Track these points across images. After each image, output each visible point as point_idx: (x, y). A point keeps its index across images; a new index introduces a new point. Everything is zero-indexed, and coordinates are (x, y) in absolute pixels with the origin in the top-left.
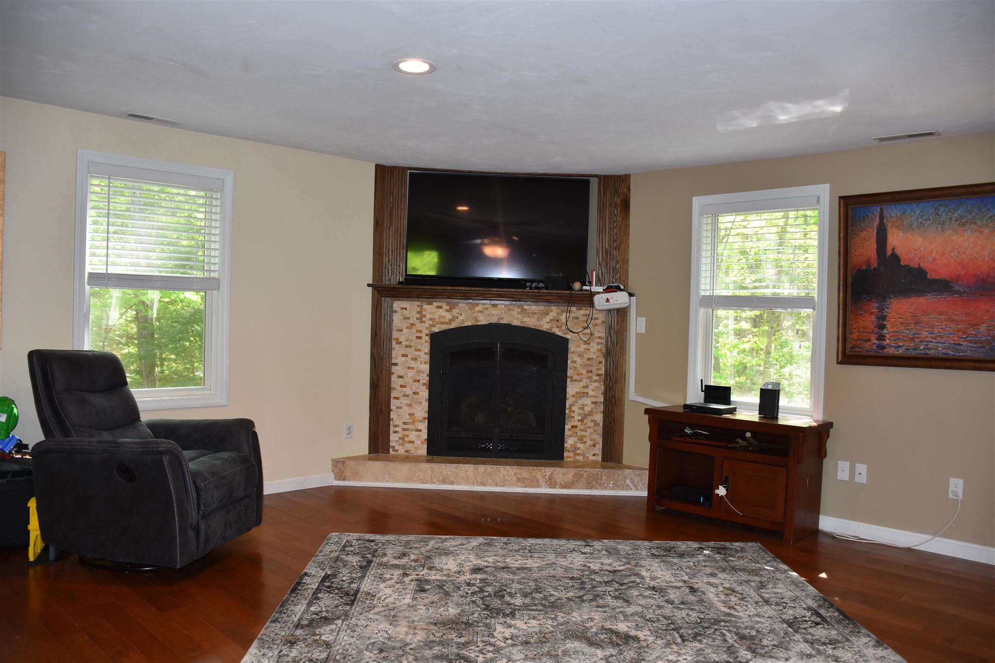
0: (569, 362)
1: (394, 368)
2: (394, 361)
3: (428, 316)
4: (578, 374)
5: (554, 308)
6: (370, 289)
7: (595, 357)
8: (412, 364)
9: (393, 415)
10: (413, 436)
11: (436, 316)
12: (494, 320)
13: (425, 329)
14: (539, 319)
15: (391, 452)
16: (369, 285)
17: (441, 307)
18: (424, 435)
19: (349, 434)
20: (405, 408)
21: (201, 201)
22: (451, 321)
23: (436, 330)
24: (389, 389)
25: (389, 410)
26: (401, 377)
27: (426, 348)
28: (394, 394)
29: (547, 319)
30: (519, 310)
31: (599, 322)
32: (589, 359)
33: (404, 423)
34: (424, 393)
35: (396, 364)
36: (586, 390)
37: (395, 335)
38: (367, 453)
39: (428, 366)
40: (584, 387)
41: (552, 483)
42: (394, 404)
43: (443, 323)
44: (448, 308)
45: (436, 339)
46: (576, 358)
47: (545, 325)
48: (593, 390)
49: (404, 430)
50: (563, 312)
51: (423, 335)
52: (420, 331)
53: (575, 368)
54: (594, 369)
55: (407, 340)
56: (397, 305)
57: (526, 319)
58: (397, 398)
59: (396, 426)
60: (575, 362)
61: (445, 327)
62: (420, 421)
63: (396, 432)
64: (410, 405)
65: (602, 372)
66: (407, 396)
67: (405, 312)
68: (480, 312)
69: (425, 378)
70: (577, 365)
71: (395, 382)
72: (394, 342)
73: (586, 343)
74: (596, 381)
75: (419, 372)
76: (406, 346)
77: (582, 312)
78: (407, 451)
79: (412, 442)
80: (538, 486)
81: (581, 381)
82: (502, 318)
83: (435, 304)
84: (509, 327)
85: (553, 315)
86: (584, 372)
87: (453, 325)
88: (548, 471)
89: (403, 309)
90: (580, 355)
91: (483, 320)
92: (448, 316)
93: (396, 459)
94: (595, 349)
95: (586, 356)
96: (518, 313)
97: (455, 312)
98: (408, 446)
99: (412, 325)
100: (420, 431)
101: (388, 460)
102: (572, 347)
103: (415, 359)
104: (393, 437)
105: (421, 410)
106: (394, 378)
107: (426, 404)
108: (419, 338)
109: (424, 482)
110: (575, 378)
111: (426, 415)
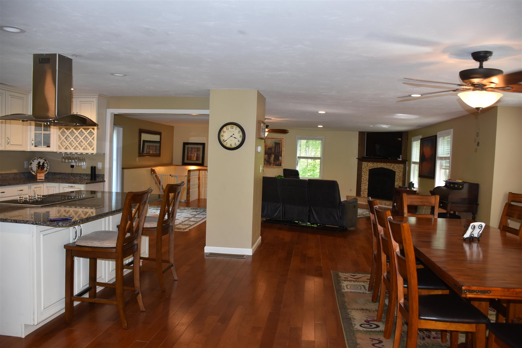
0: (396, 177)
1: (362, 177)
2: (362, 175)
3: (369, 166)
4: (397, 180)
5: (393, 164)
6: (357, 159)
7: (401, 176)
8: (366, 176)
9: (362, 188)
10: (365, 193)
11: (370, 166)
12: (381, 167)
13: (368, 168)
14: (390, 167)
15: (361, 196)
16: (357, 158)
17: (371, 163)
18: (367, 193)
19: (351, 191)
20: (364, 186)
21: (320, 143)
22: (373, 166)
23: (370, 169)
24: (361, 182)
25: (361, 186)
26: (363, 179)
27: (368, 173)
28: (362, 183)
29: (391, 167)
30: (386, 164)
31: (402, 167)
32: (400, 177)
33: (364, 190)
34: (367, 183)
35: (362, 176)
36: (399, 184)
37: (363, 169)
38: (355, 195)
39: (368, 177)
40: (399, 183)
41: (385, 205)
42: (362, 185)
43: (372, 167)
44: (372, 164)
45: (370, 170)
46: (397, 176)
47: (391, 168)
48: (400, 184)
49: (364, 191)
50: (395, 165)
51: (368, 170)
52: (367, 169)
53: (397, 179)
54: (401, 179)
55: (365, 171)
56: (363, 163)
57: (387, 167)
58: (362, 184)
59: (362, 190)
60: (397, 177)
61: (372, 168)
62: (366, 189)
63: (362, 192)
64: (365, 186)
65: (402, 180)
66: (364, 183)
67: (365, 164)
68: (379, 165)
69: (367, 180)
70: (397, 178)
71: (362, 180)
72: (362, 171)
73: (400, 173)
74: (401, 182)
75: (367, 178)
76: (365, 172)
77: (399, 165)
78: (364, 196)
79: (365, 194)
80: (382, 205)
81: (398, 182)
82: (382, 166)
83: (370, 163)
84: (384, 168)
85: (393, 166)
86: (399, 179)
87: (373, 168)
88: (385, 202)
89: (364, 164)
90: (398, 176)
91: (379, 167)
92: (372, 166)
93: (362, 197)
94: (401, 174)
95: (399, 176)
96: (386, 165)
97: (374, 164)
98: (364, 195)
99: (366, 167)
100: (366, 191)
101: (360, 197)
102: (396, 173)
103: (366, 175)
104: (362, 193)
105: (367, 187)
106: (362, 179)
107: (367, 186)
108: (367, 170)
109: (362, 202)
110: (397, 181)
111: (367, 188)
